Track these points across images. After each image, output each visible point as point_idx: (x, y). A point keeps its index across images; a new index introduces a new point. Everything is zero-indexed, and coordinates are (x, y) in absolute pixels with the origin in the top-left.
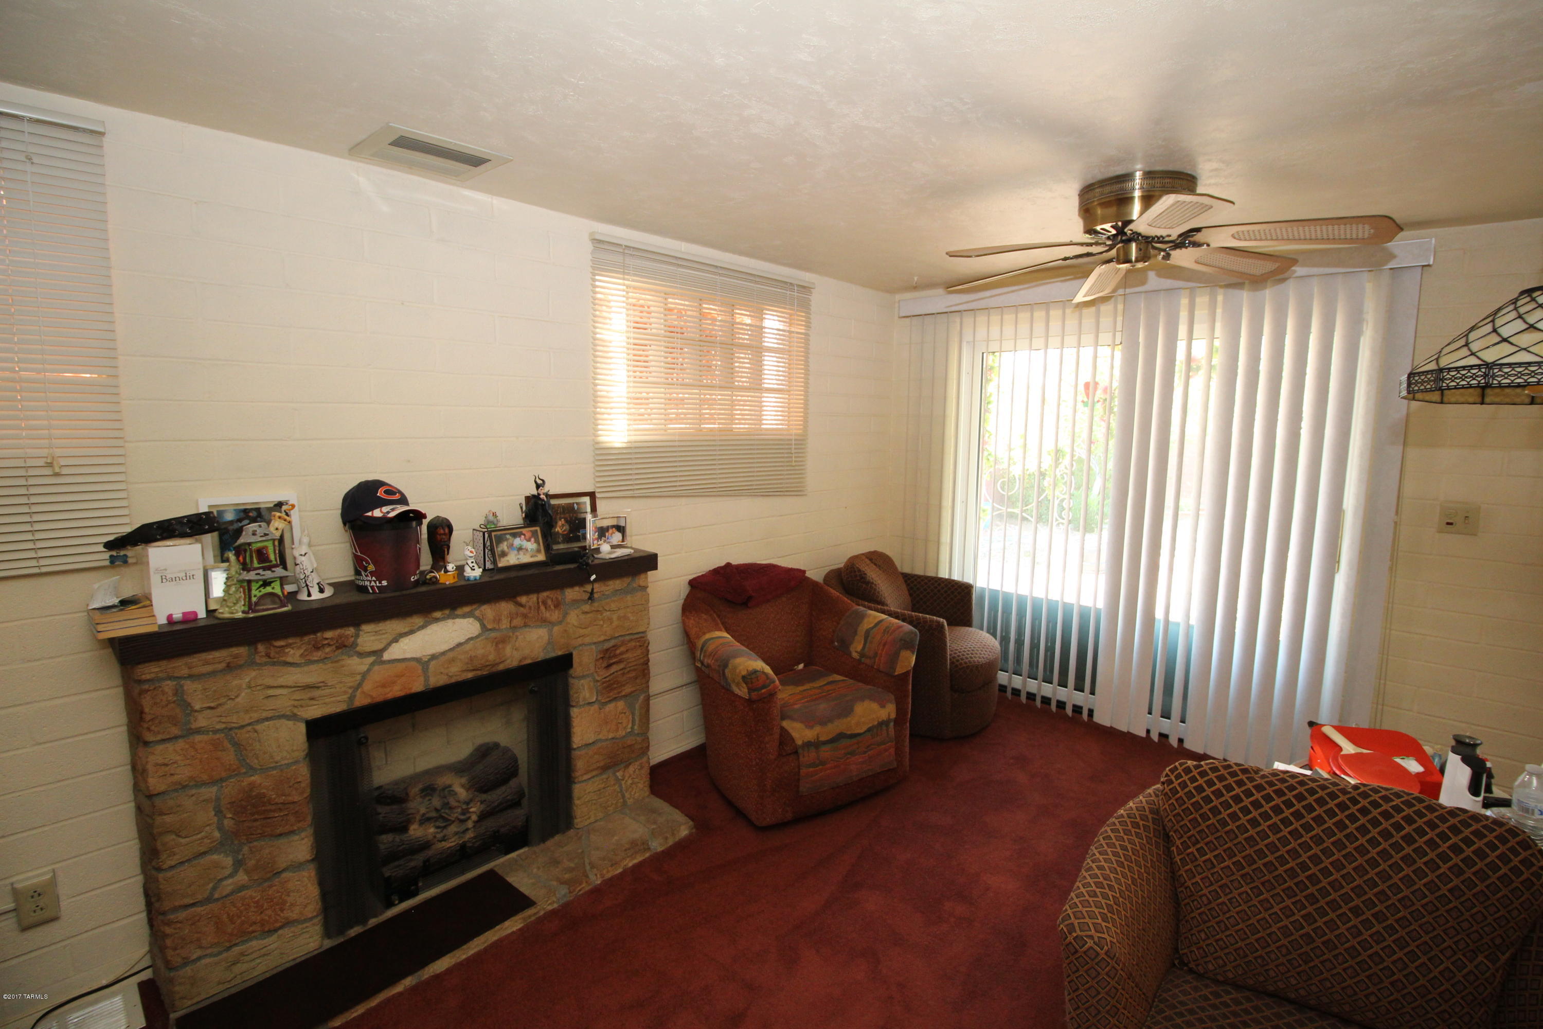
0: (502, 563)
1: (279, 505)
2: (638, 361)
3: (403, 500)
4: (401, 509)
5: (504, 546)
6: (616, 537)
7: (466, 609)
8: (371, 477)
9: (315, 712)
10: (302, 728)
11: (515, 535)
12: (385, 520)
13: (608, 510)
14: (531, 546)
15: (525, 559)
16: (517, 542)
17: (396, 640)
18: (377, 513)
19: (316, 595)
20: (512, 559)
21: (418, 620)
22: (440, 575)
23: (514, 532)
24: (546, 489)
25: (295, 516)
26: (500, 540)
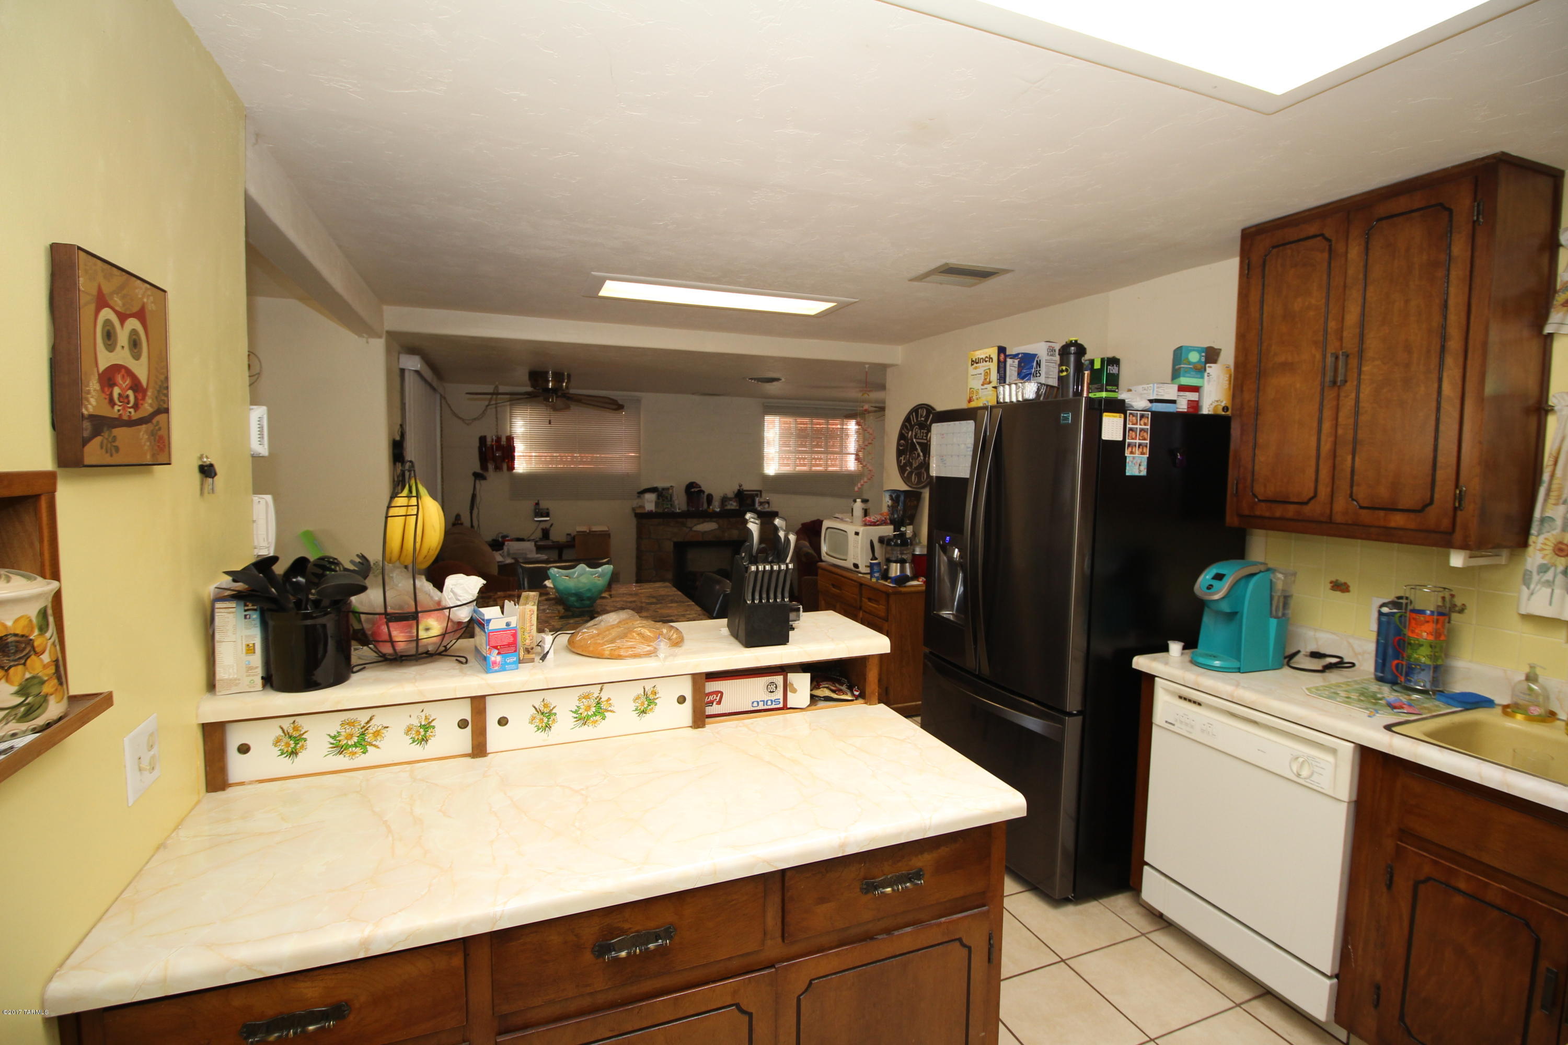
0: (726, 508)
1: (671, 486)
2: (784, 444)
3: (700, 487)
4: (699, 489)
5: (727, 503)
6: (767, 506)
7: (715, 520)
8: (693, 481)
9: (675, 540)
10: (672, 543)
11: (731, 500)
12: (694, 492)
13: (766, 497)
14: (735, 504)
15: (733, 508)
16: (731, 502)
17: (695, 525)
18: (693, 490)
19: (678, 511)
20: (729, 507)
21: (701, 520)
22: (708, 510)
23: (730, 499)
24: (742, 488)
25: (674, 489)
26: (726, 501)
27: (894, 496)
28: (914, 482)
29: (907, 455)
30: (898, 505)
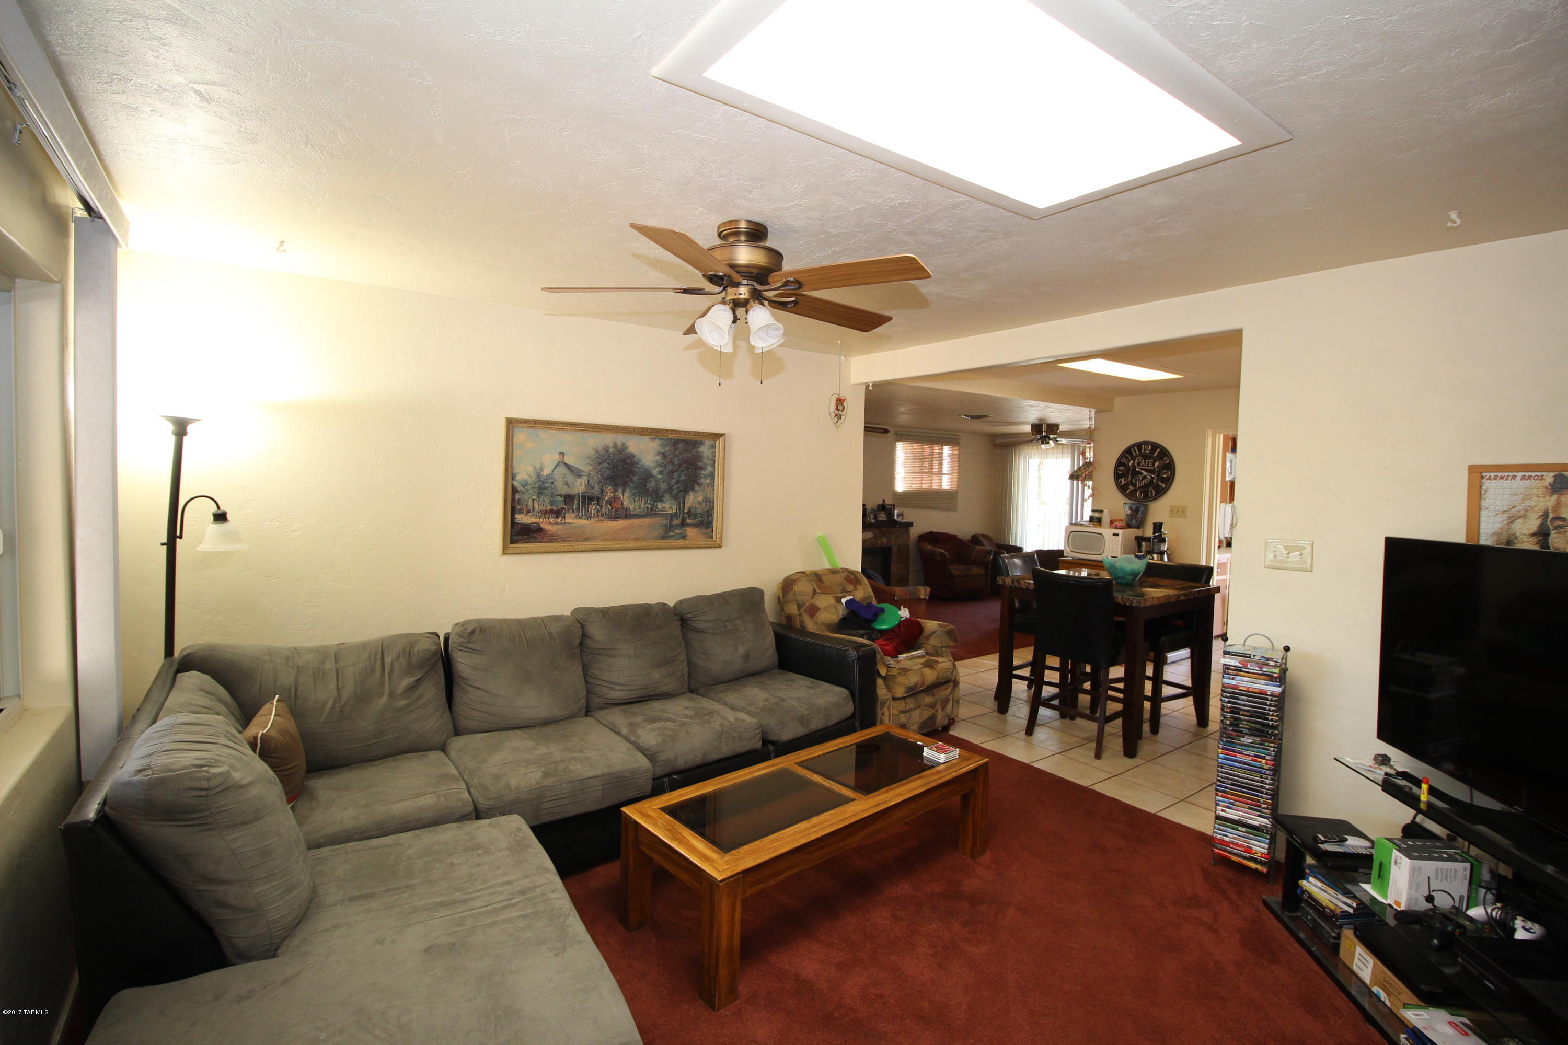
7: (871, 529)
13: (899, 510)
16: (881, 515)
23: (878, 512)
24: (885, 502)
27: (1133, 507)
28: (1140, 497)
29: (1128, 477)
30: (1138, 513)
